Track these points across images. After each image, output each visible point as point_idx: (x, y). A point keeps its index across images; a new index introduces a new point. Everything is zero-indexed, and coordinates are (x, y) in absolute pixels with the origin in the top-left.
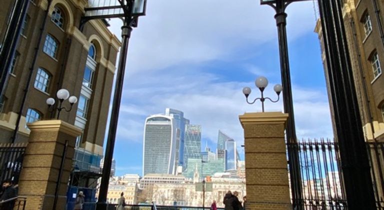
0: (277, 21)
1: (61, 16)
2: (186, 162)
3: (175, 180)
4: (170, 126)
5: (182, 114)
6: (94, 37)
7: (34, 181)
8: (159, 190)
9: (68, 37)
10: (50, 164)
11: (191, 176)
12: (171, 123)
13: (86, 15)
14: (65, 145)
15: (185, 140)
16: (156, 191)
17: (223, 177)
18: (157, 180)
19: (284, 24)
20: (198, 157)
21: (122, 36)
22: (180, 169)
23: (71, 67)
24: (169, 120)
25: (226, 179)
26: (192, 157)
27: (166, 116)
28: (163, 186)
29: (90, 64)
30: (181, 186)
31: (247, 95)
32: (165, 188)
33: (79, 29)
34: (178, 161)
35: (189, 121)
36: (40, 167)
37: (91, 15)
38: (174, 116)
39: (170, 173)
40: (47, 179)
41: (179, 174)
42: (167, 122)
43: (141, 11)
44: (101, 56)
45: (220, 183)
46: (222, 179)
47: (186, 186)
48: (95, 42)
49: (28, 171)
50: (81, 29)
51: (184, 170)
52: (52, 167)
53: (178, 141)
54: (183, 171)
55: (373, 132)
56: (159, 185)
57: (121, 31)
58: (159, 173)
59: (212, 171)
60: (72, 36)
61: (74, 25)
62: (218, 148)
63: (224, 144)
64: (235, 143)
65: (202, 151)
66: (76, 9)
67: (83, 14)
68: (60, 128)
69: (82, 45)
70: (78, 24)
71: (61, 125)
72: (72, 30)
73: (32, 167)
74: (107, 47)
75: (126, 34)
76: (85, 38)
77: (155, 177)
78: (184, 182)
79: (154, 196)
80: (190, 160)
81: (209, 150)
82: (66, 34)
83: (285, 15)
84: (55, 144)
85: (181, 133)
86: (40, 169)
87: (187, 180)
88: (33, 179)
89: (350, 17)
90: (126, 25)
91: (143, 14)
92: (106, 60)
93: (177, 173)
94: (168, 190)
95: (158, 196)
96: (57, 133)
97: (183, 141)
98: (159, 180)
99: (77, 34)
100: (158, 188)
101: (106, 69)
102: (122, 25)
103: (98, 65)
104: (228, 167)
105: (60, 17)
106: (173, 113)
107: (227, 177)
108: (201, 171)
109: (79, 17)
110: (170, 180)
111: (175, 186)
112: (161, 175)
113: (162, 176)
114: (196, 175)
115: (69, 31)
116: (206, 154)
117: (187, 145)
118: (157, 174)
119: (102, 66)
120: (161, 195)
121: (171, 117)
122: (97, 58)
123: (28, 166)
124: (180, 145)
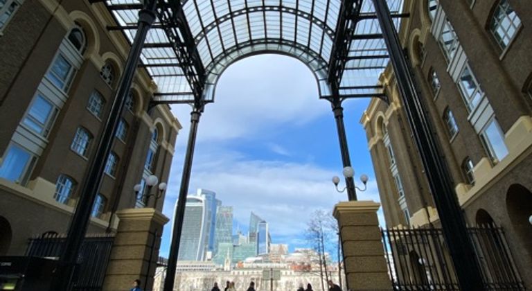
0: (335, 113)
1: (133, 100)
2: (217, 246)
3: (204, 268)
4: (201, 208)
5: (214, 194)
6: (158, 120)
7: (123, 274)
8: (188, 279)
9: (137, 120)
10: (142, 256)
11: (221, 262)
12: (203, 205)
13: (155, 100)
14: (154, 234)
15: (216, 223)
16: (184, 280)
17: (256, 262)
18: (185, 268)
19: (342, 116)
20: (228, 241)
21: (192, 121)
22: (209, 254)
23: (137, 150)
24: (201, 201)
25: (259, 265)
26: (222, 241)
27: (198, 197)
28: (192, 275)
29: (153, 147)
30: (211, 274)
31: (336, 184)
32: (194, 276)
33: (148, 112)
34: (207, 246)
35: (221, 202)
36: (131, 259)
37: (160, 100)
38: (206, 197)
39: (199, 259)
40: (139, 272)
41: (209, 260)
42: (199, 203)
43: (210, 99)
44: (162, 138)
45: (253, 269)
46: (255, 265)
47: (216, 274)
48: (159, 125)
49: (116, 264)
50: (149, 112)
51: (213, 255)
52: (144, 260)
53: (209, 224)
54: (212, 257)
55: (429, 216)
56: (187, 274)
57: (190, 116)
58: (188, 259)
59: (243, 256)
60: (140, 120)
61: (144, 109)
62: (250, 230)
63: (256, 226)
64: (267, 225)
65: (233, 234)
66: (146, 93)
67: (152, 99)
68: (153, 216)
69: (148, 128)
70: (147, 108)
71: (155, 213)
72: (142, 113)
73: (121, 260)
74: (169, 130)
75: (196, 119)
76: (152, 121)
77: (183, 265)
78: (215, 270)
79: (181, 286)
80: (220, 244)
81: (240, 233)
82: (135, 117)
83: (342, 109)
84: (147, 233)
85: (212, 216)
86: (131, 262)
87: (217, 266)
88: (122, 273)
89: (397, 114)
90: (195, 110)
91: (212, 101)
92: (166, 142)
93: (206, 259)
94: (198, 279)
95: (186, 287)
96: (149, 222)
97: (213, 224)
98: (188, 268)
99: (145, 118)
100: (186, 276)
101: (166, 151)
102: (192, 110)
103: (160, 147)
104: (260, 251)
105: (131, 101)
106: (206, 194)
107: (260, 261)
108: (232, 256)
109: (148, 101)
110: (199, 268)
111: (205, 274)
112: (190, 261)
113: (191, 263)
114: (228, 261)
115: (138, 114)
116: (237, 237)
117: (218, 227)
118: (185, 261)
119: (164, 149)
120: (190, 285)
121: (203, 198)
122: (159, 140)
123: (116, 258)
124: (210, 230)
